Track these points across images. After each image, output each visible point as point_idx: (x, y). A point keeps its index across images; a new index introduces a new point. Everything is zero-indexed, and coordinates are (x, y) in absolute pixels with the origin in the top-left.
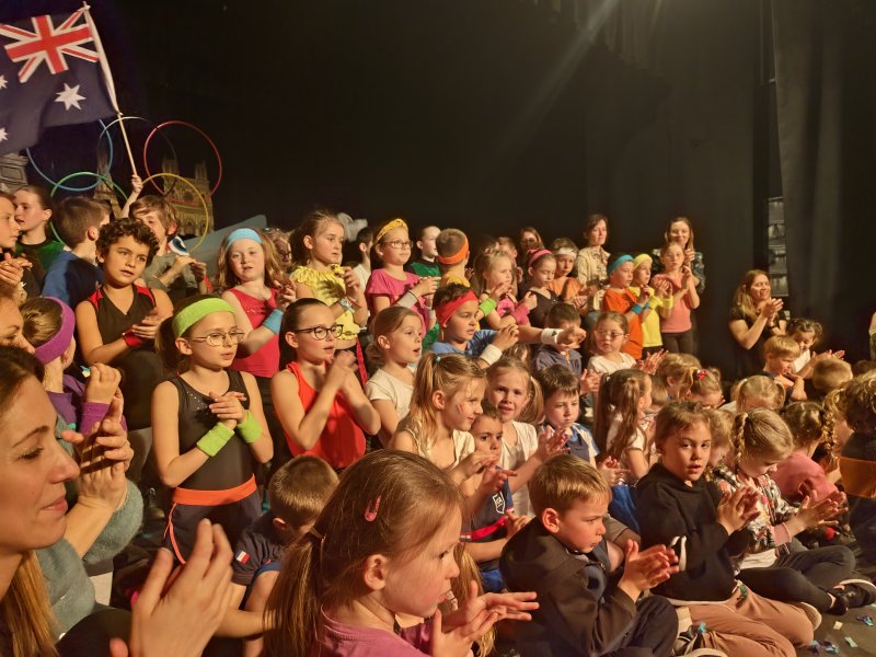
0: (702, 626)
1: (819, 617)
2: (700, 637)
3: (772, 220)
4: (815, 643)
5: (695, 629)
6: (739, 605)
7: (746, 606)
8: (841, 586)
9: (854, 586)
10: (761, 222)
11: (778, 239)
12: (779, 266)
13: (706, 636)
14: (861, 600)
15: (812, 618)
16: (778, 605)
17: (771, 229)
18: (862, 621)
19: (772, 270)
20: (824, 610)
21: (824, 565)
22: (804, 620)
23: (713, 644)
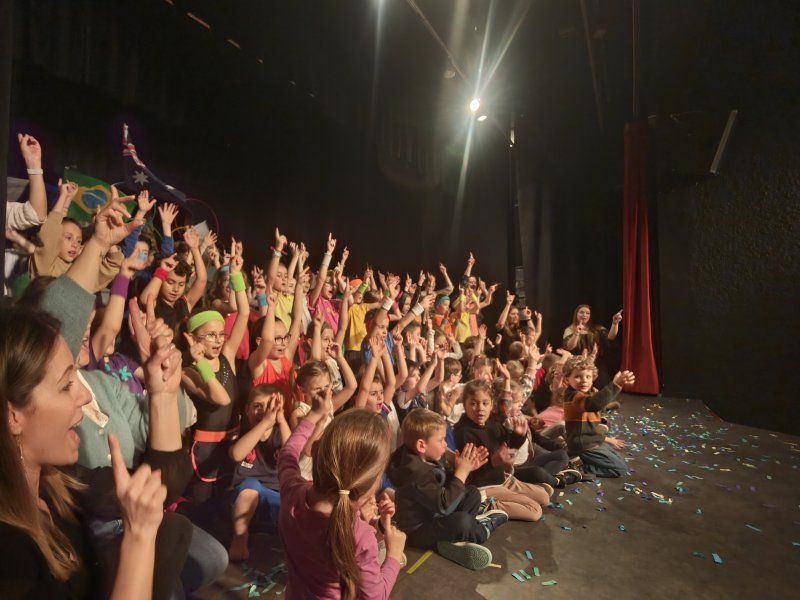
0: (492, 499)
1: (552, 490)
2: (491, 505)
3: (517, 278)
6: (509, 488)
7: (513, 487)
8: (562, 473)
9: (569, 473)
10: (512, 280)
11: (521, 289)
12: (521, 303)
13: (494, 503)
14: (572, 481)
15: (548, 491)
16: (531, 485)
17: (517, 284)
18: (574, 492)
20: (555, 487)
21: (552, 462)
22: (544, 492)
23: (498, 508)
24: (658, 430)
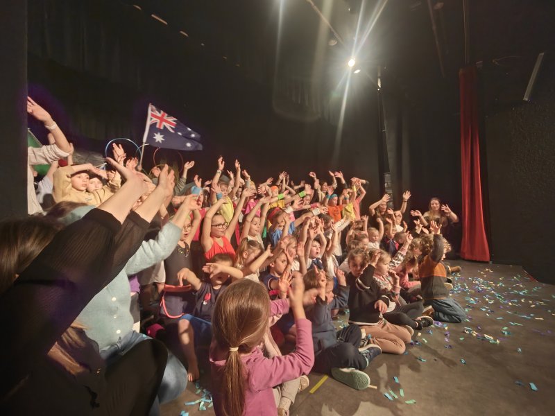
1: (413, 331)
2: (369, 340)
3: (386, 181)
4: (412, 341)
6: (382, 327)
7: (385, 327)
8: (419, 318)
9: (424, 319)
10: (382, 181)
11: (389, 188)
13: (371, 340)
14: (427, 324)
15: (410, 331)
16: (398, 327)
17: (386, 184)
18: (428, 333)
20: (415, 328)
21: (413, 310)
22: (407, 332)
23: (374, 343)
24: (489, 288)
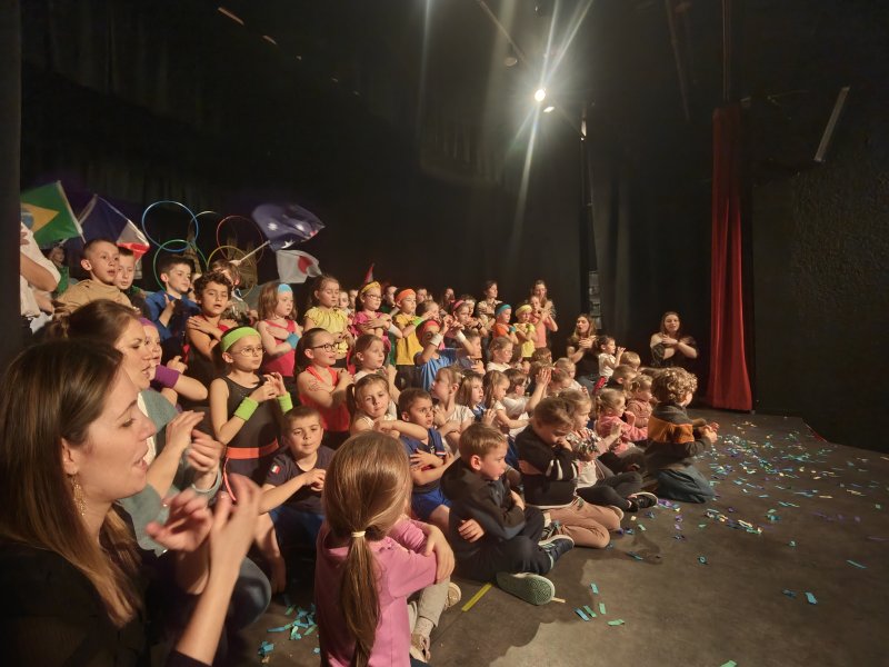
1: (623, 514)
3: (591, 285)
5: (552, 525)
7: (582, 510)
8: (634, 495)
9: (643, 496)
10: (585, 285)
11: (595, 295)
12: (596, 311)
13: (559, 528)
14: (647, 504)
15: (619, 515)
16: (600, 508)
17: (591, 290)
18: (648, 516)
19: (592, 314)
20: (626, 510)
21: (624, 484)
22: (614, 516)
23: (563, 533)
24: (749, 451)
